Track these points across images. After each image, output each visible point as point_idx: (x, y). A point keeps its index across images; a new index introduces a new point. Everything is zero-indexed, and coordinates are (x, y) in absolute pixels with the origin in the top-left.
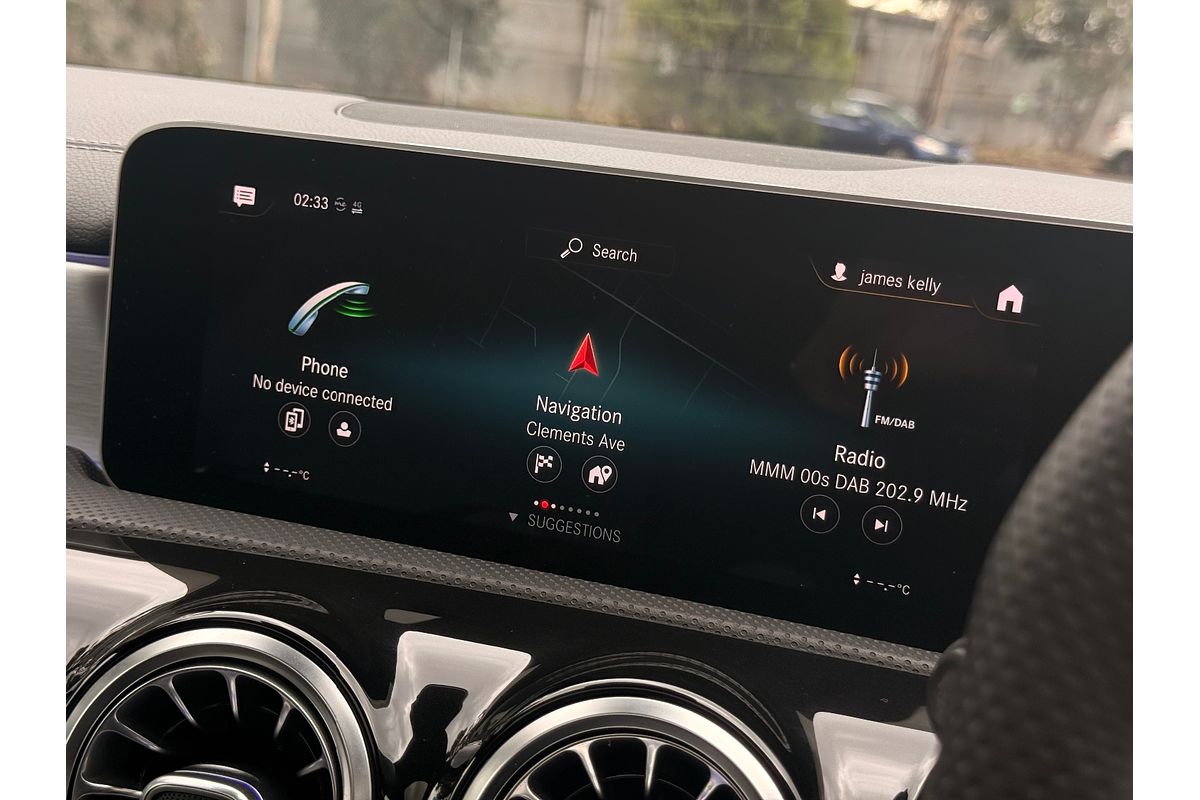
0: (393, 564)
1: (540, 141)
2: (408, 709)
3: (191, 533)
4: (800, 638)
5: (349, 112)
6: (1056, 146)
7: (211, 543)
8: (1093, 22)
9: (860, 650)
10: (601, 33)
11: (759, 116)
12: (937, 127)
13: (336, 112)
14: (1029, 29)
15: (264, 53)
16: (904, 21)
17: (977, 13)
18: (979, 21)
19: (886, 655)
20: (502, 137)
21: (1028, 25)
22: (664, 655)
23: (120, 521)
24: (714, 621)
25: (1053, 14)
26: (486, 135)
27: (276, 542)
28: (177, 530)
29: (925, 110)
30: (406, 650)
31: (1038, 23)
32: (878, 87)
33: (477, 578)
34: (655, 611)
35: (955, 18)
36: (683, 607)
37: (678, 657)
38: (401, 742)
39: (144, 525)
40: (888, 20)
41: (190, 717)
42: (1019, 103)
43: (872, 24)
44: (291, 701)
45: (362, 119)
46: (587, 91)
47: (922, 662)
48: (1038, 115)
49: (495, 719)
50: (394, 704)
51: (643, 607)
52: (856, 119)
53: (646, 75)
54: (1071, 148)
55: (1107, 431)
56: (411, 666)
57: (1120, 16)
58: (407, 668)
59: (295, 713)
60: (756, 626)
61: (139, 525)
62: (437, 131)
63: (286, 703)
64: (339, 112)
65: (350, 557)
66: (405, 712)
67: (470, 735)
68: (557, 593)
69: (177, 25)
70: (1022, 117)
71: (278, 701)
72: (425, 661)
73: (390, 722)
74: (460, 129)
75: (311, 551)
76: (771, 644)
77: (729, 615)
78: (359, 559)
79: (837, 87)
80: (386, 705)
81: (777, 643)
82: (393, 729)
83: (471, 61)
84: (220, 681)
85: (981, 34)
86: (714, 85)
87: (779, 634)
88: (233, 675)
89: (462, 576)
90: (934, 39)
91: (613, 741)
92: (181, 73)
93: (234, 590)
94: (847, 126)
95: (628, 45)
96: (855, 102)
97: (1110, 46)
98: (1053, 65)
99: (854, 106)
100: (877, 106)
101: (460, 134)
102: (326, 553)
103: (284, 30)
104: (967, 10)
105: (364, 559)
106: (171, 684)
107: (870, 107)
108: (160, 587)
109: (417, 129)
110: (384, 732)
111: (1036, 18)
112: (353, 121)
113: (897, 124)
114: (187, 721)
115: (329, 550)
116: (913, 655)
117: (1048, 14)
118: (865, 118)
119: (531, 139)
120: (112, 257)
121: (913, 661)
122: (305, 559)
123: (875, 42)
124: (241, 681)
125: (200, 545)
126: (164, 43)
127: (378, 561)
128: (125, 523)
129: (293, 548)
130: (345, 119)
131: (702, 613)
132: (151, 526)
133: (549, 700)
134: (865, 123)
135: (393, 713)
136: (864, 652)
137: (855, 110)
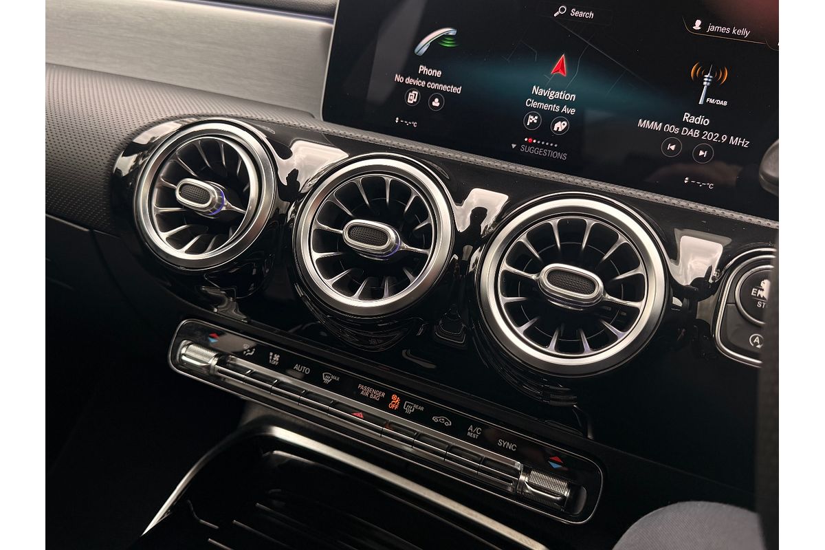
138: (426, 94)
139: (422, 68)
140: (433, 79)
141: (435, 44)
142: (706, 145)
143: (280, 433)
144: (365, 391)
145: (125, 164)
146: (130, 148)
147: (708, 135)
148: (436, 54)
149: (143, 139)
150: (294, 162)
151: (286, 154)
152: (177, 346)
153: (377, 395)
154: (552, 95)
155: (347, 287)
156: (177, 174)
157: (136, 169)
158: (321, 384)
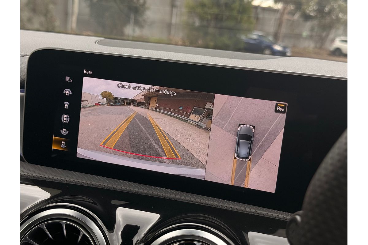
0: (115, 186)
1: (160, 51)
2: (120, 233)
3: (51, 177)
4: (244, 208)
5: (100, 43)
6: (316, 47)
7: (57, 180)
8: (327, 9)
9: (263, 212)
10: (177, 15)
11: (225, 39)
12: (279, 42)
13: (95, 43)
14: (307, 12)
15: (73, 22)
16: (269, 10)
17: (291, 7)
18: (292, 9)
19: (271, 214)
20: (147, 50)
21: (307, 11)
22: (201, 215)
23: (28, 174)
24: (217, 203)
25: (314, 7)
26: (142, 50)
27: (78, 180)
28: (46, 176)
29: (276, 36)
30: (119, 214)
31: (310, 10)
32: (261, 30)
33: (141, 190)
34: (198, 200)
35: (284, 9)
36: (202, 198)
37: (205, 215)
38: (118, 244)
39: (36, 175)
40: (264, 9)
41: (51, 237)
42: (305, 34)
43: (259, 10)
44: (83, 231)
45: (104, 45)
46: (173, 32)
47: (282, 216)
48: (310, 37)
49: (148, 236)
50: (115, 231)
51: (194, 199)
52: (255, 40)
53: (190, 27)
54: (321, 48)
55: (339, 161)
56: (121, 220)
57: (335, 7)
58: (119, 220)
59: (84, 235)
60: (230, 205)
61: (34, 175)
62: (127, 49)
63: (81, 233)
64: (97, 43)
65: (101, 184)
66: (119, 235)
67: (140, 241)
68: (167, 195)
69: (46, 13)
70: (306, 38)
71: (79, 232)
72: (125, 217)
73: (114, 238)
74: (134, 48)
75: (89, 182)
76: (235, 210)
77: (221, 201)
78: (104, 185)
79: (249, 31)
80: (113, 232)
81: (236, 210)
82: (116, 240)
83: (137, 23)
84: (60, 225)
85: (292, 13)
86: (211, 30)
87: (237, 207)
88: (64, 224)
89: (136, 190)
90: (278, 15)
91: (185, 243)
92: (47, 31)
93: (65, 196)
94: (252, 42)
95: (185, 18)
96: (254, 34)
97: (332, 17)
98: (315, 22)
99: (254, 35)
100: (261, 35)
101: (134, 50)
102: (93, 183)
103: (79, 14)
104: (288, 6)
105: (106, 185)
106: (45, 227)
107: (259, 36)
108: (41, 194)
109: (121, 48)
110: (112, 241)
111: (309, 8)
112: (101, 46)
113: (267, 41)
114: (50, 238)
115: (95, 182)
116: (280, 213)
117: (313, 7)
118: (258, 39)
119: (157, 51)
120: (25, 90)
121: (280, 215)
122: (87, 185)
123: (261, 16)
124: (67, 225)
125: (54, 181)
126: (43, 19)
127: (110, 185)
128: (30, 174)
129: (83, 181)
130: (99, 45)
131: (213, 201)
132: (38, 175)
133: (164, 231)
134: (258, 41)
135: (115, 235)
136: (264, 213)
137: (255, 37)
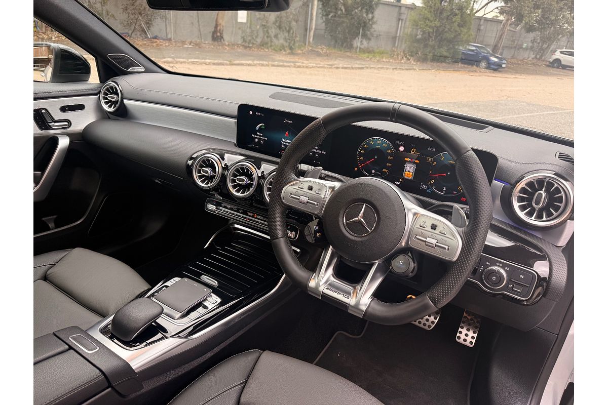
11: (444, 51)
35: (507, 20)
40: (487, 20)
42: (525, 45)
43: (482, 21)
48: (531, 48)
52: (472, 51)
53: (413, 39)
54: (540, 59)
85: (515, 25)
90: (500, 26)
98: (537, 33)
113: (485, 52)
123: (483, 27)
134: (475, 52)
138: (259, 139)
139: (258, 133)
140: (260, 136)
141: (260, 127)
142: (318, 153)
143: (236, 226)
144: (249, 213)
145: (190, 162)
146: (191, 158)
147: (318, 151)
148: (260, 130)
149: (194, 156)
150: (226, 161)
151: (223, 159)
152: (207, 205)
153: (252, 214)
154: (286, 141)
155: (238, 191)
156: (201, 166)
157: (193, 164)
158: (240, 213)
